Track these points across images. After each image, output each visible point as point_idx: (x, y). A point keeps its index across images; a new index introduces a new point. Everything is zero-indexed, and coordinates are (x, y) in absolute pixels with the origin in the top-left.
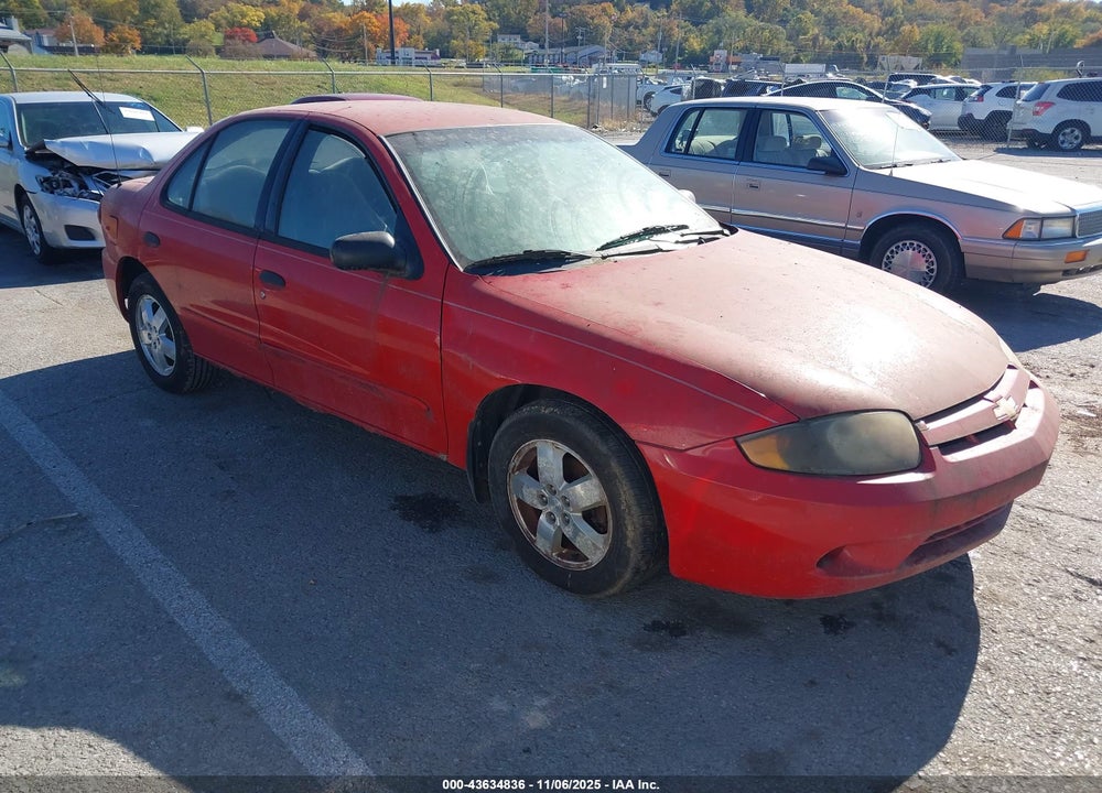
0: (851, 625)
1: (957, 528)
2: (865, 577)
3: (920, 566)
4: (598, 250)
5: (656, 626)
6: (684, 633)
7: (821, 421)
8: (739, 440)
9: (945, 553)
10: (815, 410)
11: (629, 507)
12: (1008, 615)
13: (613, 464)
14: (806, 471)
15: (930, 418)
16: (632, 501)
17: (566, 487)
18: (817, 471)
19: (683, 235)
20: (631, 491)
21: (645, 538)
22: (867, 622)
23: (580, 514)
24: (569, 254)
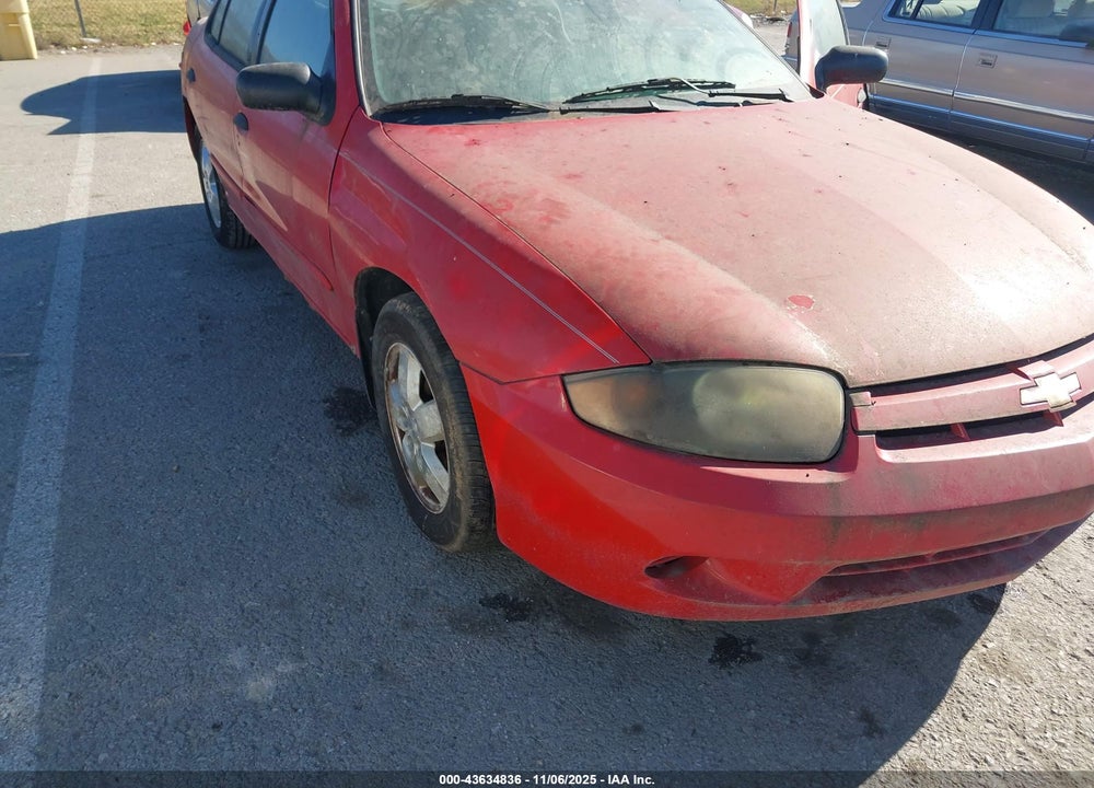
0: (757, 657)
1: (921, 559)
2: (728, 605)
3: (833, 604)
4: (567, 102)
5: (500, 601)
6: (524, 618)
7: (682, 369)
8: (567, 379)
9: (890, 593)
10: (679, 353)
11: (457, 447)
12: (1005, 697)
13: (444, 388)
14: (641, 439)
15: (880, 390)
16: (461, 443)
17: (420, 407)
18: (656, 442)
19: (711, 95)
20: (460, 427)
21: (475, 490)
22: (781, 659)
23: (433, 446)
24: (518, 104)
